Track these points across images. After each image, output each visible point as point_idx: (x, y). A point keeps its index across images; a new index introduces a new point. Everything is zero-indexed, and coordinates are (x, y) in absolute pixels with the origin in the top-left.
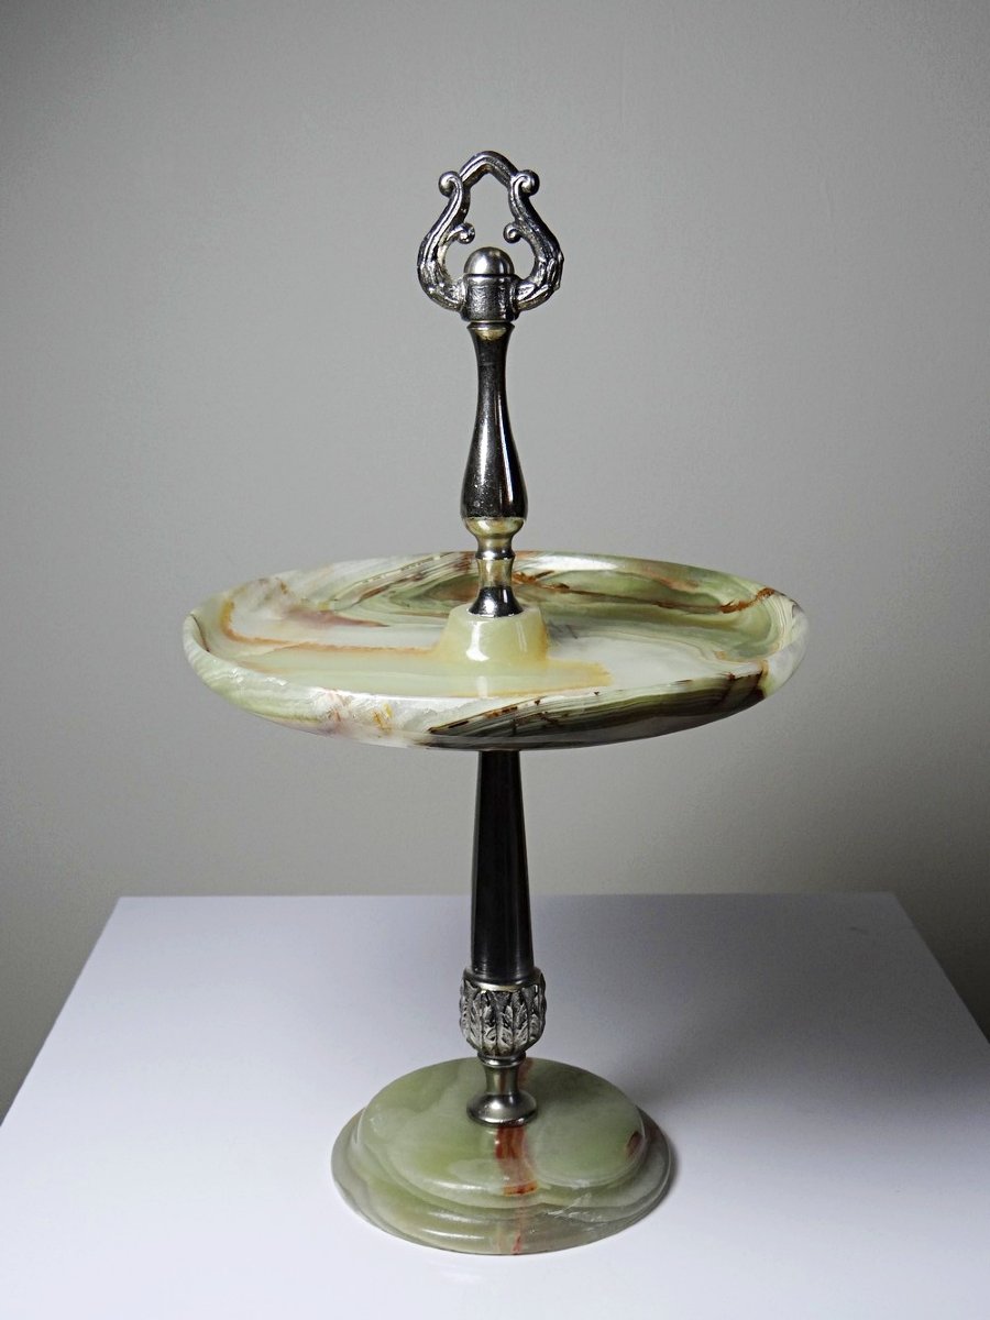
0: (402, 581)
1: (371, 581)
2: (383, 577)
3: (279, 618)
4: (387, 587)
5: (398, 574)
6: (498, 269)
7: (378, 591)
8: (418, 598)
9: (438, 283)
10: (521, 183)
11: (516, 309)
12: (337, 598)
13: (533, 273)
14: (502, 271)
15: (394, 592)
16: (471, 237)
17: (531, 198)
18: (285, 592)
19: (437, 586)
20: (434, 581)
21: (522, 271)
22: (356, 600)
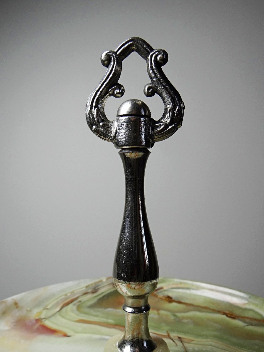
0: (86, 294)
1: (69, 295)
2: (76, 292)
3: (7, 328)
4: (77, 298)
5: (84, 290)
6: (140, 112)
7: (72, 301)
8: (91, 307)
9: (99, 123)
10: (156, 56)
11: (152, 140)
12: (48, 307)
13: (164, 116)
14: (143, 113)
15: (80, 301)
16: (122, 93)
17: (163, 67)
18: (17, 307)
19: (104, 297)
20: (102, 293)
21: (156, 115)
22: (58, 309)
